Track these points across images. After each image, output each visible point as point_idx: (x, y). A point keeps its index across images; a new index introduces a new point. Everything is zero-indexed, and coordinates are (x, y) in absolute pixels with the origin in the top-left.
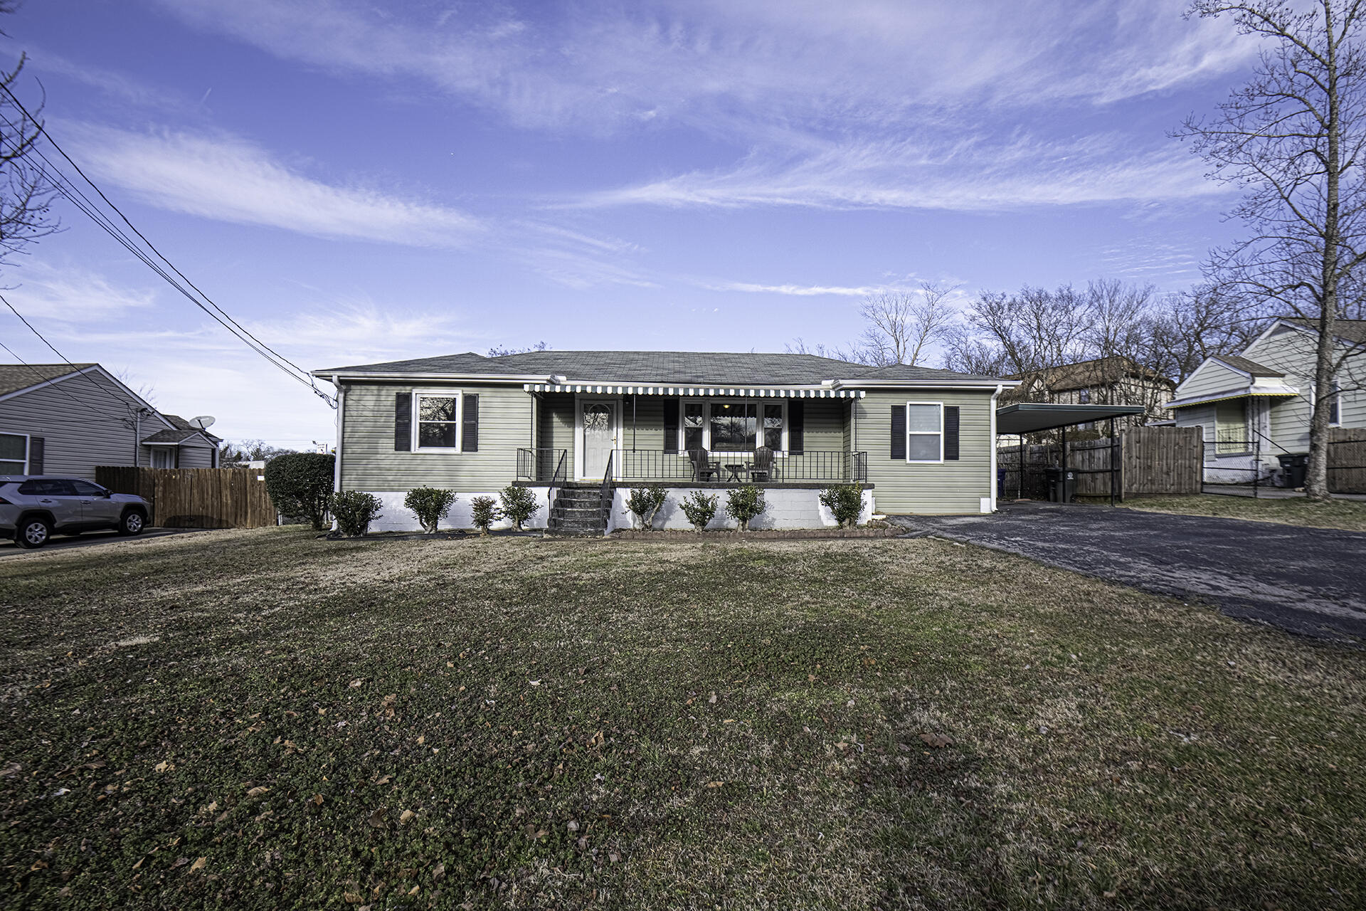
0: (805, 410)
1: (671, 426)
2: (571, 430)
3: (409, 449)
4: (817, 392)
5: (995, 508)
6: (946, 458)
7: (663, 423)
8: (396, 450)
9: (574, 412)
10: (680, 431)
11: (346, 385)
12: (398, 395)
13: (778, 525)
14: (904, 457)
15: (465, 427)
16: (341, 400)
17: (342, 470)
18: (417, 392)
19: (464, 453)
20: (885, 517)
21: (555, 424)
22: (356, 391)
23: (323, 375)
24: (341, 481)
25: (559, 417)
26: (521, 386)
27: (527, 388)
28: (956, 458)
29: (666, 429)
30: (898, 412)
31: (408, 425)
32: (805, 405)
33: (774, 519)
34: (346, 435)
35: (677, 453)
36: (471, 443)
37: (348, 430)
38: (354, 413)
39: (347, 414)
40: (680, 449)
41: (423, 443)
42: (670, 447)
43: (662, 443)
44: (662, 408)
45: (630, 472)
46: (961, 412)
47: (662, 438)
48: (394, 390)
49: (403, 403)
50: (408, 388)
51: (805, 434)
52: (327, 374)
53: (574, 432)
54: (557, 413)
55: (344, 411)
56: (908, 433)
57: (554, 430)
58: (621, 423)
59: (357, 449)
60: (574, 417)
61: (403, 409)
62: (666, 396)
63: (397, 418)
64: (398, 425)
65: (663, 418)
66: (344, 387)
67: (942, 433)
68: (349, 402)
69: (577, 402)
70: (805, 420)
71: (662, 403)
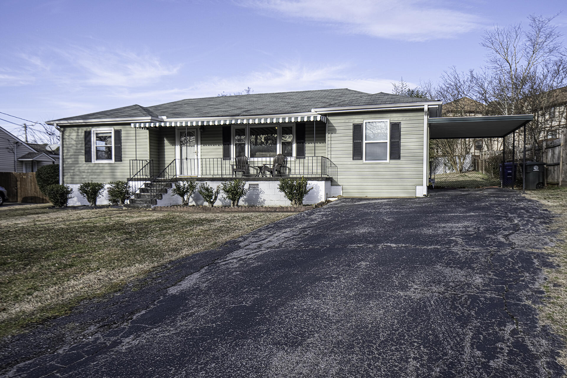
0: (306, 129)
1: (226, 142)
2: (173, 147)
3: (91, 161)
4: (309, 117)
5: (425, 193)
6: (391, 159)
7: (222, 141)
8: (86, 161)
9: (175, 137)
10: (232, 146)
11: (63, 128)
12: (86, 132)
13: (267, 204)
14: (362, 159)
15: (115, 147)
16: (61, 136)
17: (63, 173)
18: (94, 130)
19: (116, 162)
20: (337, 199)
21: (166, 144)
22: (68, 131)
23: (49, 124)
24: (63, 179)
25: (168, 140)
26: (129, 124)
27: (132, 125)
28: (399, 158)
29: (224, 145)
30: (358, 129)
31: (90, 148)
32: (306, 126)
33: (264, 200)
34: (65, 154)
35: (230, 159)
36: (119, 158)
37: (65, 151)
38: (67, 143)
39: (64, 143)
40: (232, 157)
41: (98, 158)
42: (226, 155)
43: (222, 153)
44: (222, 132)
45: (204, 172)
46: (402, 126)
47: (222, 150)
48: (85, 129)
49: (88, 135)
50: (90, 128)
51: (307, 145)
52: (52, 123)
53: (175, 148)
54: (167, 138)
55: (63, 142)
56: (364, 142)
57: (166, 148)
58: (199, 142)
59: (70, 161)
60: (175, 140)
61: (88, 139)
62: (225, 124)
63: (85, 144)
64: (86, 148)
65: (222, 138)
66: (62, 129)
67: (388, 141)
68: (66, 137)
69: (176, 130)
70: (306, 136)
71: (222, 129)
